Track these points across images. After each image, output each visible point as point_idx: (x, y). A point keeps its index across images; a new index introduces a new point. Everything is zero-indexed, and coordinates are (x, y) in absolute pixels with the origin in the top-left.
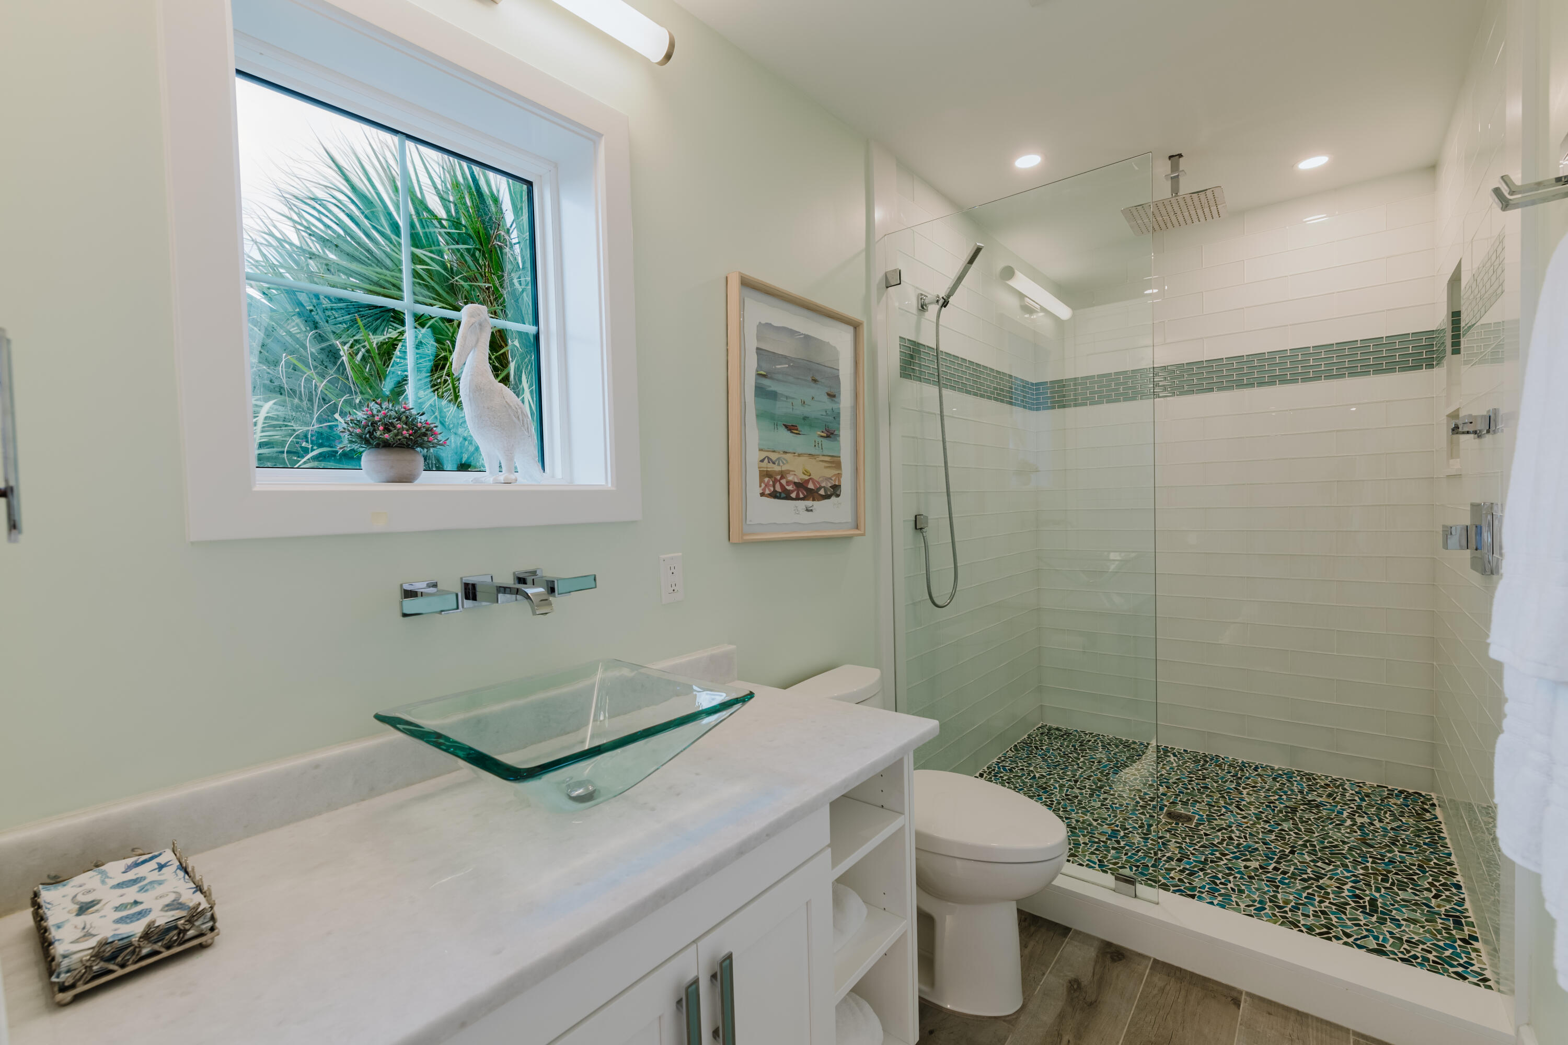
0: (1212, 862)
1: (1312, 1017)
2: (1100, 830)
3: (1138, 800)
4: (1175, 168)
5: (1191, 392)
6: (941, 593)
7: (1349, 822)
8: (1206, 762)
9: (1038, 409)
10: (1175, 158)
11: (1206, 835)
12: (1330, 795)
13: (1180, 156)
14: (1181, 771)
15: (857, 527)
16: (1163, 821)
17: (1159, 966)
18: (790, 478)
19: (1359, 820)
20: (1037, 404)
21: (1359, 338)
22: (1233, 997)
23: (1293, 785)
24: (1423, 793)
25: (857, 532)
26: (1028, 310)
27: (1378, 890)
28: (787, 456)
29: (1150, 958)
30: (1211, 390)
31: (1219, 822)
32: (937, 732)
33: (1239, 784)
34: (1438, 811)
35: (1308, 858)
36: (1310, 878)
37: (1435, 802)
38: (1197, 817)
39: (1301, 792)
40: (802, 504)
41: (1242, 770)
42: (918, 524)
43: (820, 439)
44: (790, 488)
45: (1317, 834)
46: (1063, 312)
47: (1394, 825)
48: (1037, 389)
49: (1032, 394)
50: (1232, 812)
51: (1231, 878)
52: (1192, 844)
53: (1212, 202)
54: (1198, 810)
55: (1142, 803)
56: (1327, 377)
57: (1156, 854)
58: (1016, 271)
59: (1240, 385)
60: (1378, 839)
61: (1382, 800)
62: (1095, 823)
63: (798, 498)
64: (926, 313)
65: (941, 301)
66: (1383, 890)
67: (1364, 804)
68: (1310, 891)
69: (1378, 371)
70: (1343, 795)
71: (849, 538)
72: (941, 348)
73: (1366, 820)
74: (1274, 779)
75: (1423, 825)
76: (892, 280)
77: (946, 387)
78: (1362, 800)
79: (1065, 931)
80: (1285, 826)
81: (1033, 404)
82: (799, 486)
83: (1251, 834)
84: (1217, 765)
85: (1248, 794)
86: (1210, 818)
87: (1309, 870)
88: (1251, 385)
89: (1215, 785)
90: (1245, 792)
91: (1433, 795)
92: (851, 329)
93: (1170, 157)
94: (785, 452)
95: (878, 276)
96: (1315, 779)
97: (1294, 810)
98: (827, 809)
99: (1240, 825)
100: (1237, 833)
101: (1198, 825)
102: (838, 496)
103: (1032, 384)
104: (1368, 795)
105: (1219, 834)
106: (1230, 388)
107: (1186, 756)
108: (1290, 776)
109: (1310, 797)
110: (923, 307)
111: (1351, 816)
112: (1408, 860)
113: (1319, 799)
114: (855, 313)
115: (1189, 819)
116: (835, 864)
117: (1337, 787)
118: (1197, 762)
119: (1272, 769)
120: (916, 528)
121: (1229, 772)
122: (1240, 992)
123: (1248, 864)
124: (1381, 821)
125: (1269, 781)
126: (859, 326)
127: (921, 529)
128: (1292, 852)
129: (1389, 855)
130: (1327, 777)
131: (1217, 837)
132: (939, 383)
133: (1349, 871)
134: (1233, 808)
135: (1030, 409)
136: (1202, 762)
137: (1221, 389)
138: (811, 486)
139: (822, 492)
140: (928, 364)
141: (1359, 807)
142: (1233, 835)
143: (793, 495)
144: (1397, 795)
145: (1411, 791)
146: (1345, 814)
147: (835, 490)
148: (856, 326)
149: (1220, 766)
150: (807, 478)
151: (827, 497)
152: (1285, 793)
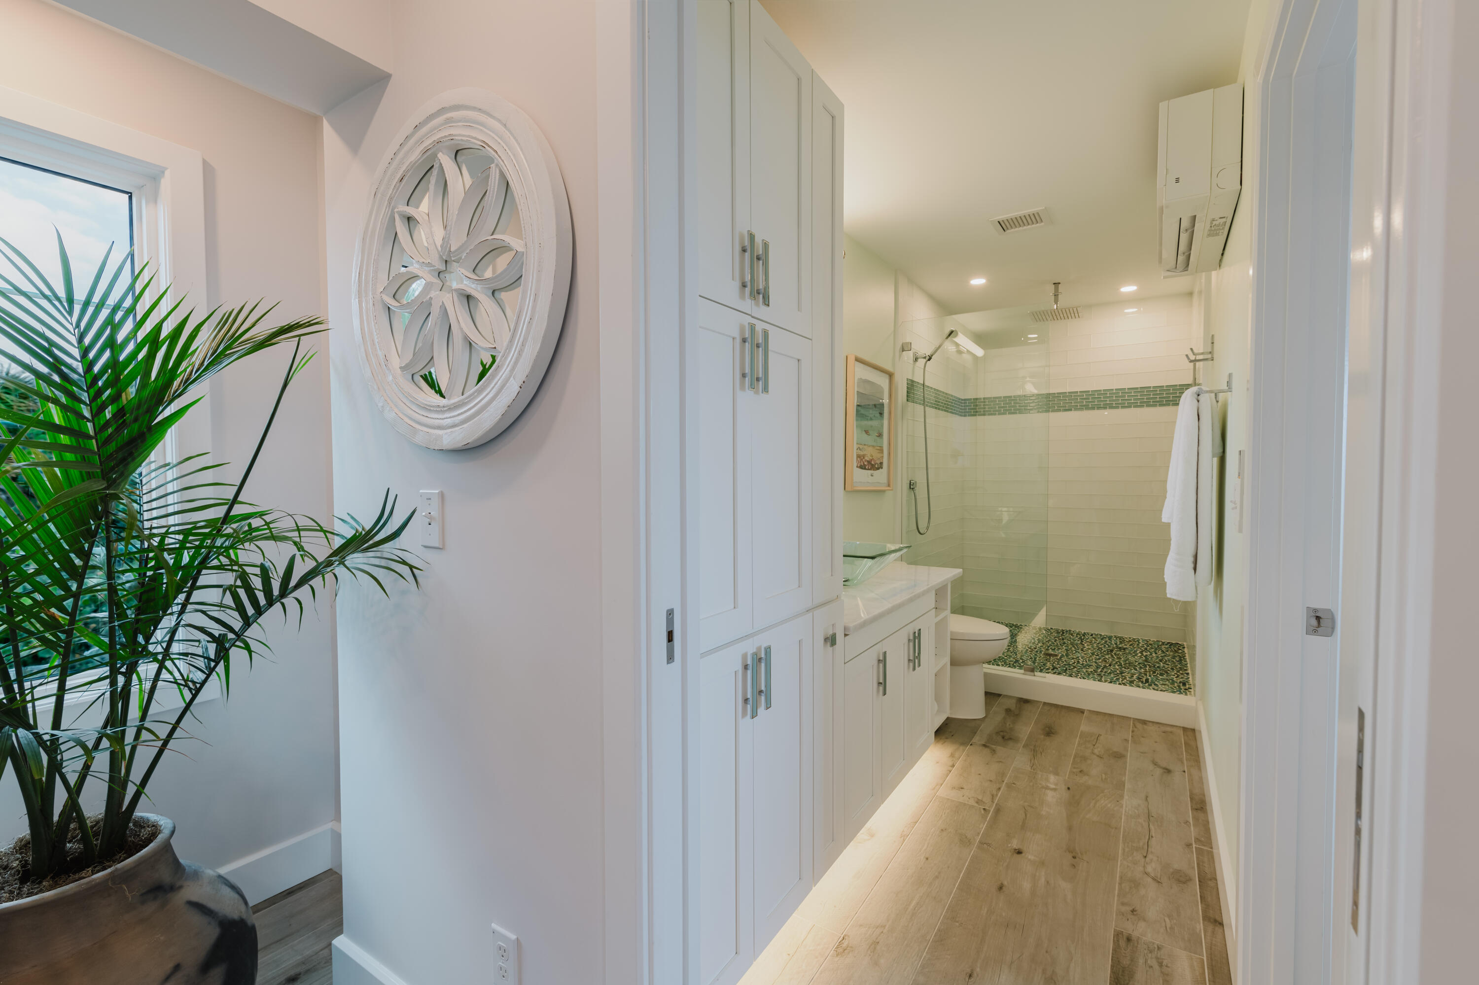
0: (1069, 669)
1: (1116, 715)
2: (1009, 660)
3: (1027, 648)
4: (1056, 290)
5: (1059, 410)
6: (922, 527)
7: (1140, 655)
8: (1063, 633)
9: (965, 416)
10: (1056, 284)
11: (1066, 661)
12: (1131, 645)
13: (1059, 283)
14: (1050, 637)
15: (889, 486)
16: (1042, 656)
17: (1045, 703)
18: (866, 458)
19: (1145, 654)
20: (964, 412)
21: (1152, 385)
22: (1082, 711)
23: (1112, 641)
24: (1180, 643)
25: (888, 488)
26: (960, 352)
27: (1150, 676)
28: (865, 447)
29: (1041, 702)
30: (1071, 410)
31: (1072, 656)
32: (961, 575)
33: (1082, 641)
34: (1186, 650)
35: (1117, 667)
36: (1118, 674)
37: (1185, 646)
38: (1060, 655)
39: (1116, 644)
40: (870, 472)
41: (1084, 636)
42: (912, 486)
43: (876, 438)
44: (866, 463)
45: (1123, 659)
46: (979, 352)
47: (1163, 655)
48: (964, 403)
49: (962, 406)
50: (1079, 652)
51: (1079, 675)
52: (1058, 664)
53: (1076, 312)
54: (1059, 652)
55: (1029, 650)
56: (1135, 407)
57: (1040, 667)
58: (959, 333)
59: (1087, 408)
60: (1154, 659)
61: (1158, 646)
62: (1006, 658)
63: (868, 469)
64: (917, 363)
65: (928, 358)
66: (1152, 676)
67: (1148, 648)
68: (1118, 677)
69: (1162, 405)
70: (1138, 645)
71: (883, 491)
72: (926, 384)
73: (1149, 653)
74: (1102, 639)
75: (1176, 654)
76: (905, 347)
77: (927, 405)
78: (1148, 646)
79: (999, 695)
80: (1107, 657)
81: (962, 412)
82: (869, 462)
83: (1089, 660)
84: (1069, 634)
85: (1087, 645)
86: (1067, 655)
87: (1118, 671)
88: (1093, 408)
89: (1069, 642)
90: (1086, 645)
91: (1185, 644)
92: (888, 376)
93: (1054, 284)
94: (865, 445)
95: (899, 347)
96: (1123, 639)
97: (1112, 651)
98: (934, 593)
99: (1083, 657)
100: (1082, 660)
101: (1061, 657)
102: (882, 468)
103: (962, 400)
104: (1151, 644)
105: (1073, 660)
106: (1081, 409)
107: (1052, 631)
108: (1110, 638)
109: (1120, 646)
110: (916, 359)
111: (1141, 652)
112: (1166, 666)
113: (1125, 647)
114: (889, 368)
115: (1056, 655)
116: (936, 616)
117: (1136, 642)
118: (1058, 633)
119: (1101, 635)
120: (910, 488)
121: (1077, 637)
122: (1085, 710)
123: (1088, 670)
124: (1156, 653)
125: (1099, 640)
126: (892, 375)
127: (913, 488)
128: (1110, 665)
129: (1158, 665)
130: (1130, 638)
131: (1072, 662)
132: (924, 404)
133: (1137, 671)
134: (1080, 651)
135: (961, 416)
136: (1061, 633)
137: (1076, 409)
138: (873, 463)
139: (876, 466)
140: (919, 393)
141: (1146, 649)
142: (1080, 661)
143: (867, 467)
144: (1166, 644)
145: (1174, 642)
146: (1138, 652)
147: (880, 466)
148: (891, 375)
149: (1072, 634)
150: (871, 458)
151: (878, 469)
152: (1107, 645)
